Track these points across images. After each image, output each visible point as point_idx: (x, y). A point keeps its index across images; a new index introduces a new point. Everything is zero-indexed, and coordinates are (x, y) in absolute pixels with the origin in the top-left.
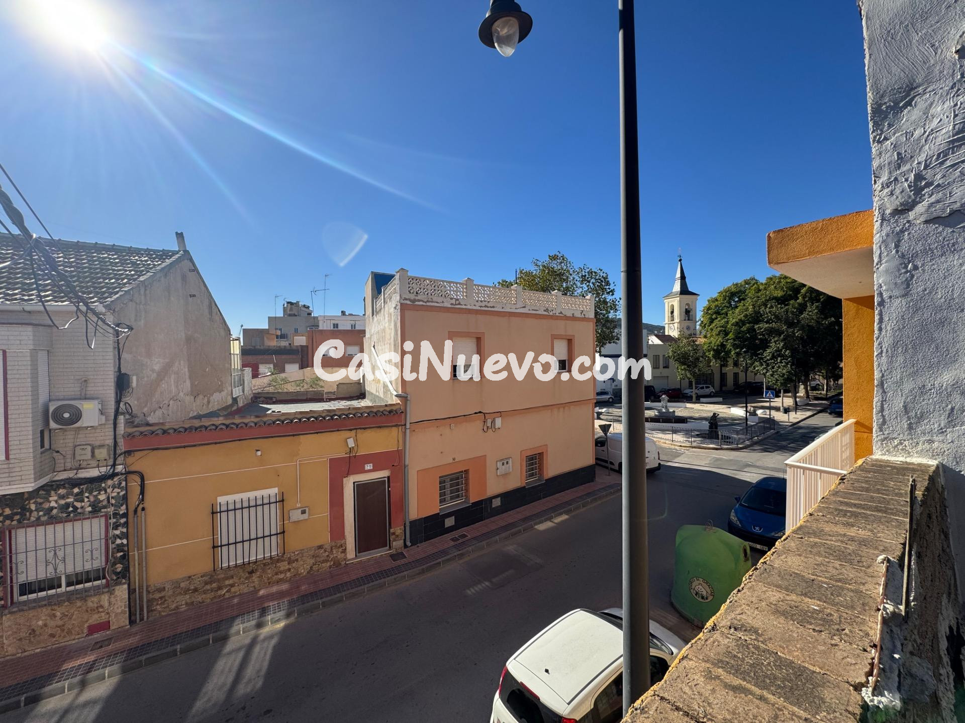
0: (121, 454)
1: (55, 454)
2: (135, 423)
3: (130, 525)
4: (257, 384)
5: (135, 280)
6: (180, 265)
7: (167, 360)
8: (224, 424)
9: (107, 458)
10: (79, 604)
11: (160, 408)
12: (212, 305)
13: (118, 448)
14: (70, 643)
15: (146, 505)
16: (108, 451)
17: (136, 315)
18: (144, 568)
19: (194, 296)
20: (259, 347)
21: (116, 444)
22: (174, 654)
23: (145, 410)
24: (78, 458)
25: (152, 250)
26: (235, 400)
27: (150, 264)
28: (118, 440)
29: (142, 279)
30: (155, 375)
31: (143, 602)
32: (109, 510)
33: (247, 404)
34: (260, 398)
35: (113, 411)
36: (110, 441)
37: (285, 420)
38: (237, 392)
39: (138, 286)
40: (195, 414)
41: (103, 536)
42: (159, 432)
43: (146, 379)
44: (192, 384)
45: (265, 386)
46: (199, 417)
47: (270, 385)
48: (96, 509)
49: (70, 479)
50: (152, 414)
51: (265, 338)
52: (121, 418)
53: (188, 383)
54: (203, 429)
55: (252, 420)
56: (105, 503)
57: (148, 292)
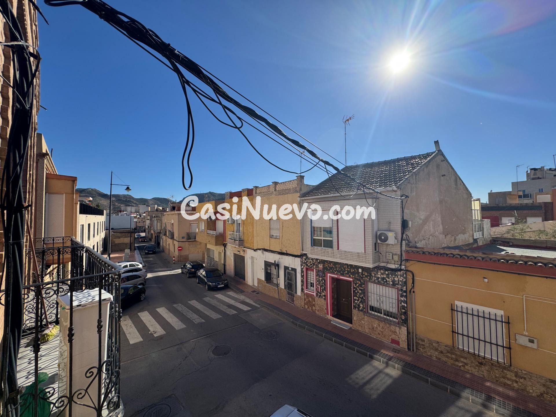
0: (404, 260)
1: (380, 254)
2: (410, 246)
3: (408, 297)
4: (497, 231)
5: (411, 172)
6: (435, 159)
7: (428, 213)
8: (459, 255)
9: (398, 261)
10: (388, 325)
11: (424, 239)
12: (457, 179)
13: (402, 257)
14: (385, 341)
15: (415, 290)
16: (399, 257)
17: (411, 190)
18: (414, 324)
19: (444, 175)
20: (501, 205)
21: (401, 254)
22: (427, 381)
23: (416, 239)
24: (387, 258)
25: (421, 155)
26: (475, 241)
27: (419, 162)
28: (402, 253)
29: (414, 171)
30: (421, 221)
31: (414, 341)
32: (399, 286)
33: (486, 244)
34: (497, 241)
35: (400, 238)
36: (399, 253)
37: (510, 260)
38: (477, 235)
39: (412, 175)
40: (446, 246)
41: (397, 299)
42: (421, 252)
43: (416, 223)
44: (444, 228)
45: (503, 233)
46: (449, 248)
47: (508, 232)
48: (394, 285)
49: (384, 266)
50: (420, 242)
51: (507, 198)
52: (404, 242)
53: (441, 227)
54: (445, 255)
55: (480, 255)
56: (397, 282)
57: (417, 177)
